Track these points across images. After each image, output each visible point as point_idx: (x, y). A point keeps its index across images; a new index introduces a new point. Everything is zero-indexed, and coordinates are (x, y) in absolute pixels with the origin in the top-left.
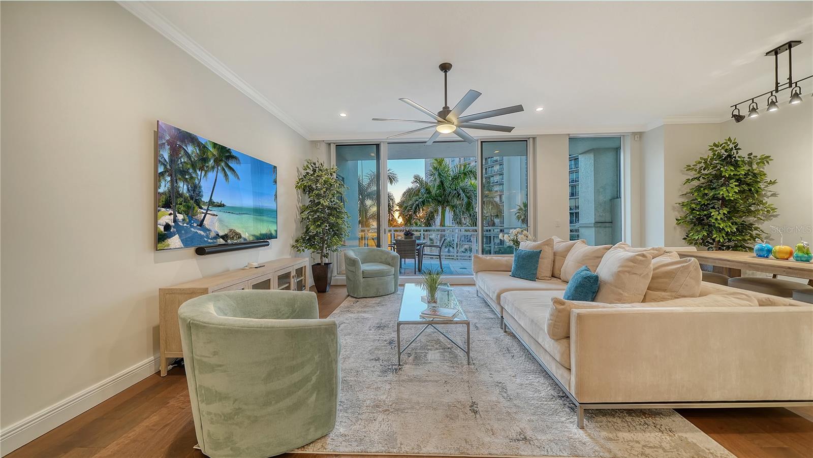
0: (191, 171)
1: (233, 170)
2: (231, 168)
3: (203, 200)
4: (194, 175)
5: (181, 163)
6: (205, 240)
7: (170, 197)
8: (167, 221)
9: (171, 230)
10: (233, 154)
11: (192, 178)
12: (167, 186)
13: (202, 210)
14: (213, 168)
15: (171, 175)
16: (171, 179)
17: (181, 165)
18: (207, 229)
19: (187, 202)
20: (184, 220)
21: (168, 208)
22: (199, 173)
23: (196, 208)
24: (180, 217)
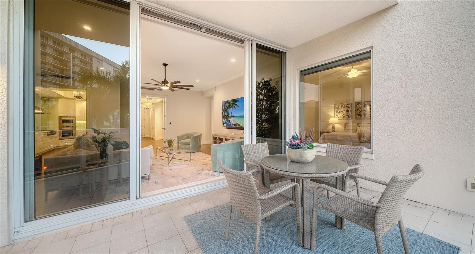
1: (237, 105)
2: (236, 105)
4: (228, 110)
5: (226, 108)
8: (224, 121)
10: (237, 100)
12: (224, 114)
14: (232, 107)
15: (224, 111)
19: (227, 117)
21: (224, 118)
24: (226, 120)
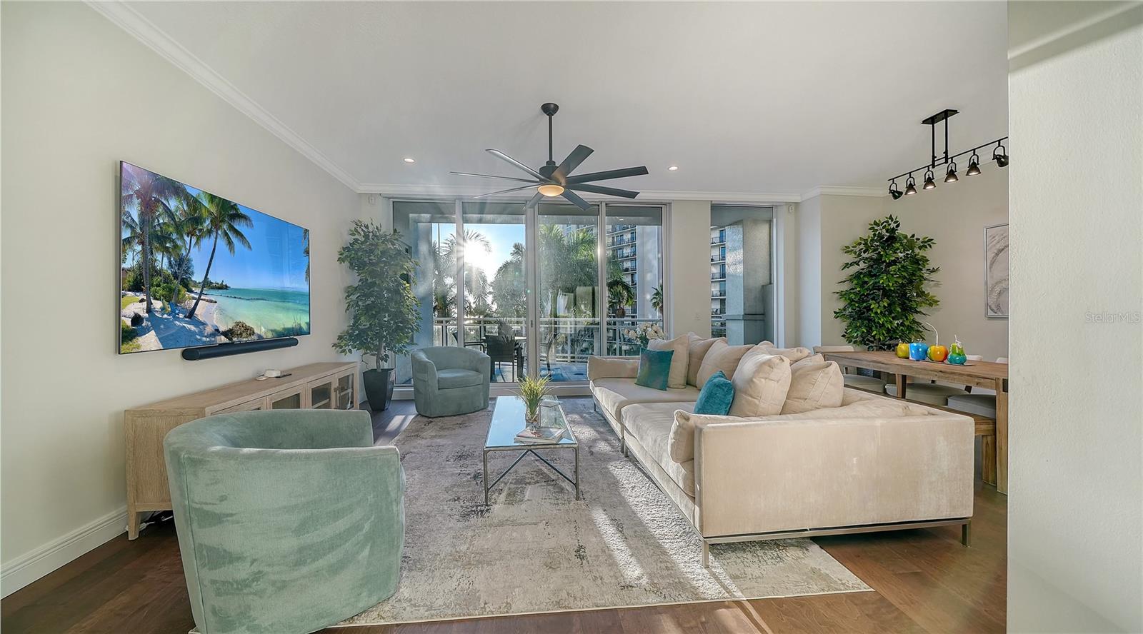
0: (174, 236)
1: (242, 236)
2: (237, 233)
3: (193, 279)
4: (179, 243)
5: (159, 224)
6: (197, 339)
7: (141, 275)
8: (137, 311)
9: (144, 325)
10: (242, 211)
11: (176, 246)
12: (136, 258)
13: (193, 295)
14: (210, 232)
15: (142, 243)
16: (143, 249)
17: (158, 228)
18: (201, 322)
19: (168, 283)
20: (163, 309)
21: (138, 292)
22: (187, 239)
23: (183, 291)
24: (157, 305)
